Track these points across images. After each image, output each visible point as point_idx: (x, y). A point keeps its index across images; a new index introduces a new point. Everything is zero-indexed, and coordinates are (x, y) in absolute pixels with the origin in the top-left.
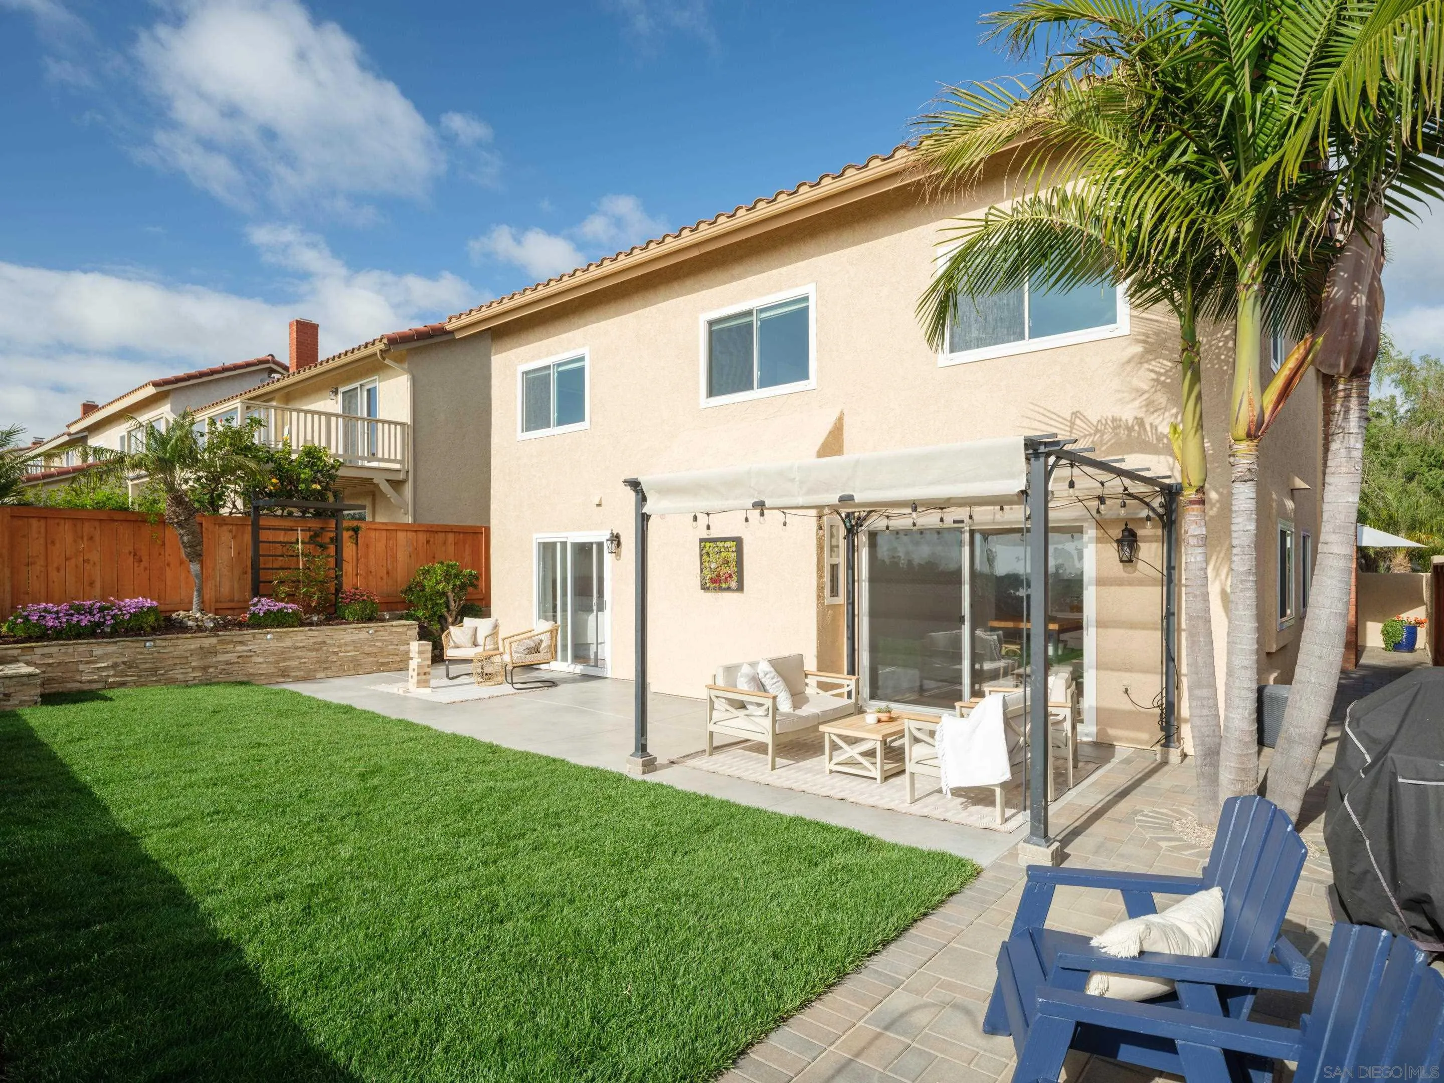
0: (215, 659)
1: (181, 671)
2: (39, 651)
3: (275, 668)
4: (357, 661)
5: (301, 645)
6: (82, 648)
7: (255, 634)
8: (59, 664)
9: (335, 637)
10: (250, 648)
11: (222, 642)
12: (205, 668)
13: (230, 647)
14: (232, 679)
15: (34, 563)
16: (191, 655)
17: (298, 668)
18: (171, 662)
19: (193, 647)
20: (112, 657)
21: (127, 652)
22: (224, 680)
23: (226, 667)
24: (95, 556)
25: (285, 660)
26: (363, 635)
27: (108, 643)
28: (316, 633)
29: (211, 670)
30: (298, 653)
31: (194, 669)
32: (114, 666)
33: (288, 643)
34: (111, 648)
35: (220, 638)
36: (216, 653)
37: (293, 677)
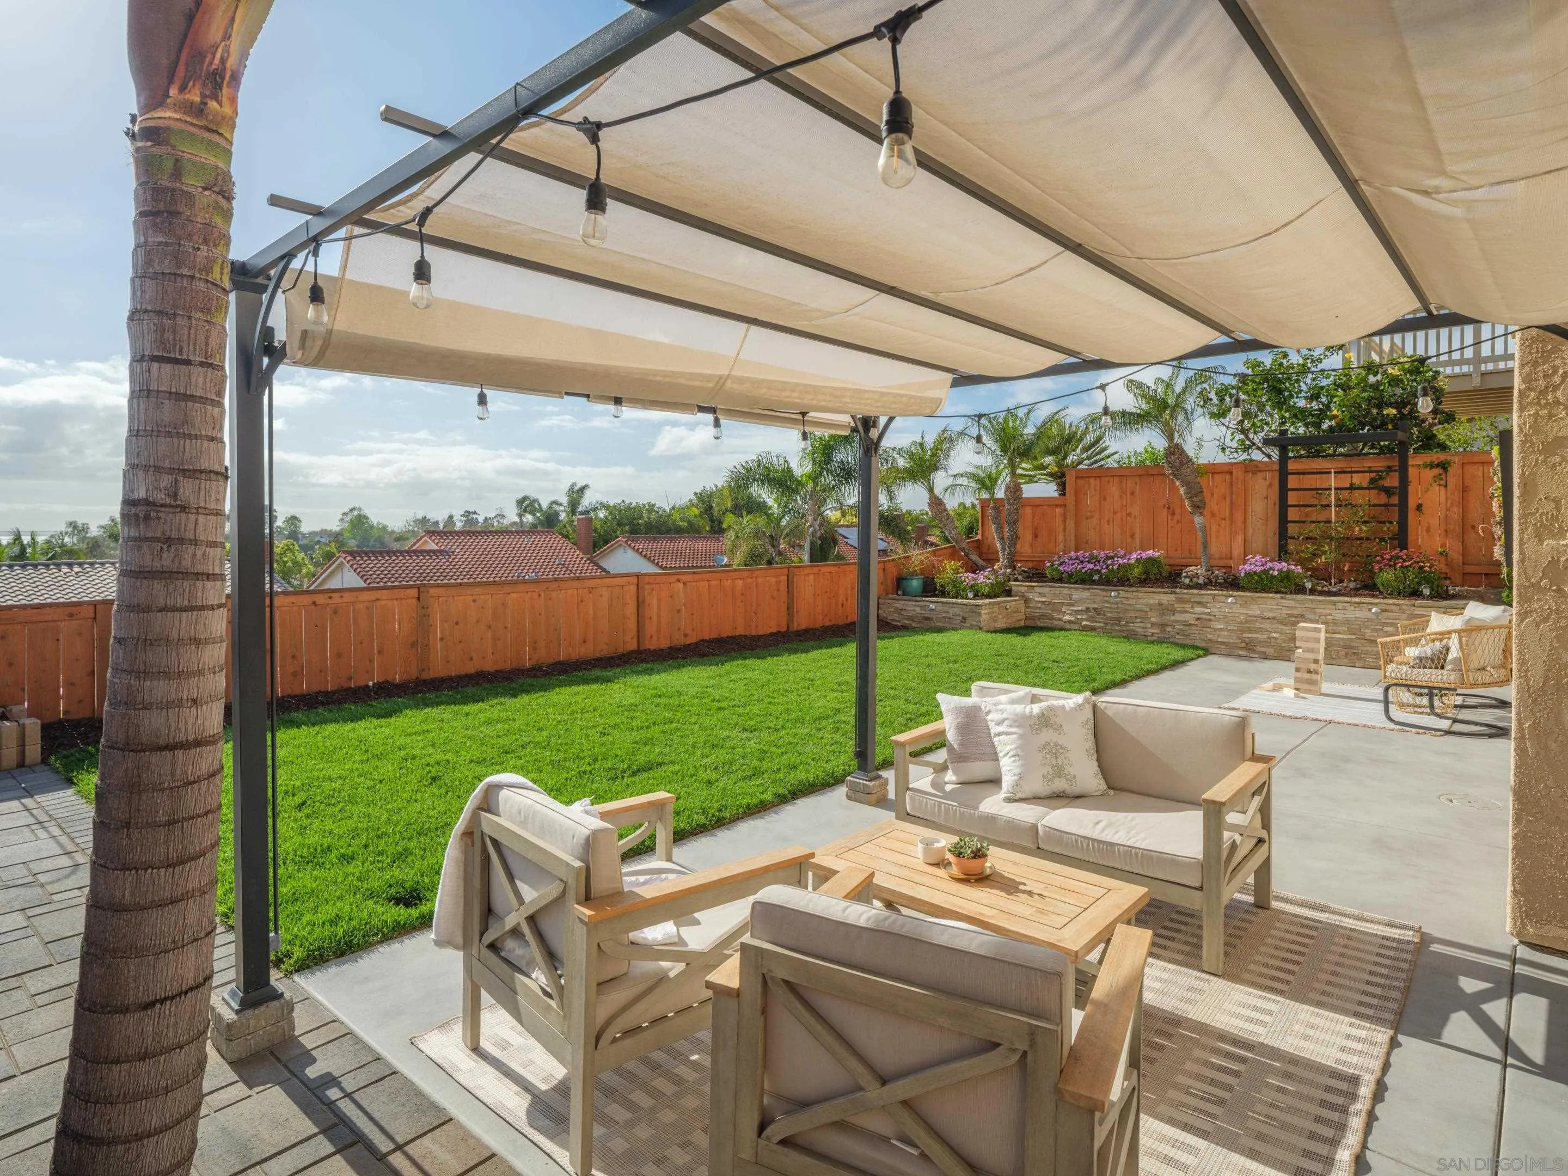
0: (1173, 618)
1: (1141, 625)
2: (1038, 590)
3: (1240, 638)
4: (1351, 647)
5: (1270, 615)
6: (1065, 591)
7: (1215, 595)
8: (1050, 603)
9: (1318, 611)
10: (1207, 610)
11: (1180, 601)
12: (1163, 626)
13: (1188, 606)
14: (1189, 642)
15: (1092, 517)
16: (1151, 610)
17: (1267, 643)
18: (1132, 614)
19: (1151, 602)
20: (1085, 602)
21: (1098, 599)
22: (1180, 642)
23: (1184, 628)
24: (1135, 510)
25: (1250, 630)
26: (1361, 614)
27: (1084, 589)
28: (1292, 603)
29: (1169, 629)
30: (1267, 625)
31: (1153, 624)
32: (1088, 610)
33: (1254, 610)
34: (1086, 594)
35: (1178, 596)
36: (1174, 612)
37: (1259, 652)
